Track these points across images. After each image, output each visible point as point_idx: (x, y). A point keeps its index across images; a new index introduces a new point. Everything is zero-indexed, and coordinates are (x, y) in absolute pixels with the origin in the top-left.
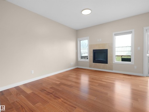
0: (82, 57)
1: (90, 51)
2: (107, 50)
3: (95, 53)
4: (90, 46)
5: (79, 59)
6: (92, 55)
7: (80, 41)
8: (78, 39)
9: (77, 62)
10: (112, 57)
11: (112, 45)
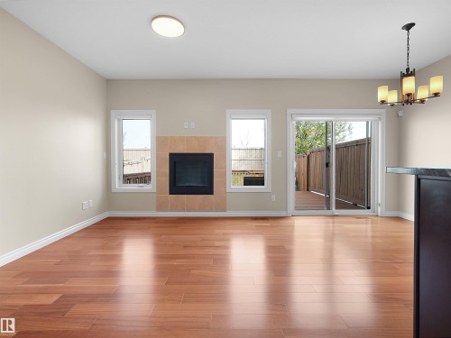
0: (128, 179)
1: (158, 157)
2: (211, 156)
3: (175, 163)
4: (160, 141)
5: (118, 185)
6: (166, 170)
7: (120, 121)
8: (113, 113)
9: (109, 196)
10: (224, 174)
11: (223, 142)
